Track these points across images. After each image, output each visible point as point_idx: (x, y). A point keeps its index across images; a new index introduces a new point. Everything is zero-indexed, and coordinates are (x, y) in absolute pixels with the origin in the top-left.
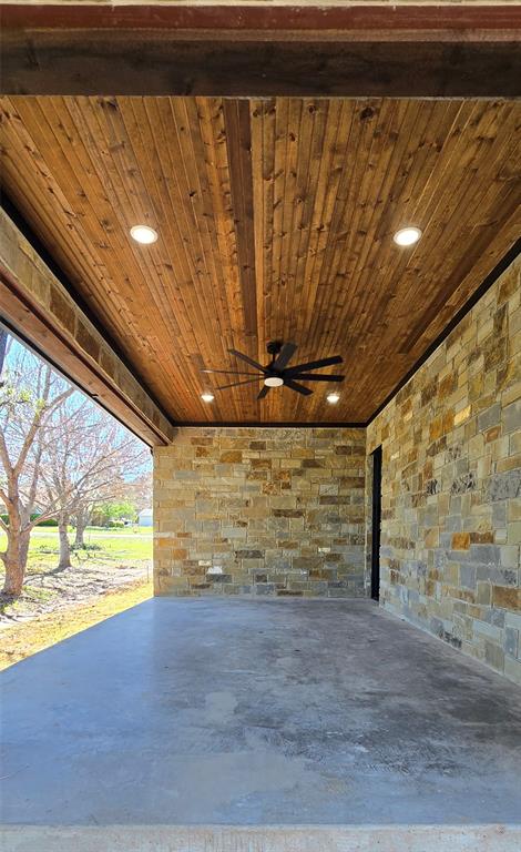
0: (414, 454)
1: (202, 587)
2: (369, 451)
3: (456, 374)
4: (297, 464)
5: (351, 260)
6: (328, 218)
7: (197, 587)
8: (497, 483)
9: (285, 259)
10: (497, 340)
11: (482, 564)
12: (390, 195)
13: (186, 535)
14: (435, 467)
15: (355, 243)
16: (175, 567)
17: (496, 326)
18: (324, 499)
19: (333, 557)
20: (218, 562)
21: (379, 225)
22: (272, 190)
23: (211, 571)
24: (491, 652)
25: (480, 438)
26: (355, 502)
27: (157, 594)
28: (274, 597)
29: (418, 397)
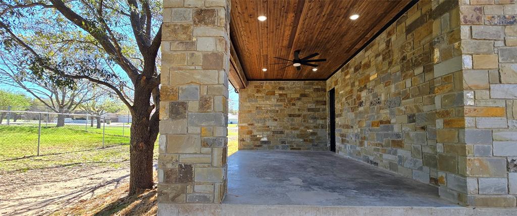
0: (351, 91)
1: (258, 146)
2: (328, 90)
3: (370, 62)
4: (298, 96)
5: (333, 24)
6: (328, 12)
7: (256, 146)
8: (390, 101)
9: (309, 25)
10: (387, 51)
11: (386, 132)
12: (351, 6)
13: (252, 125)
14: (362, 96)
15: (335, 19)
16: (247, 138)
17: (386, 45)
18: (309, 110)
19: (313, 134)
20: (265, 136)
21: (345, 14)
22: (310, 6)
23: (262, 140)
24: (392, 166)
25: (382, 85)
26: (322, 111)
27: (239, 149)
28: (289, 150)
29: (352, 69)
